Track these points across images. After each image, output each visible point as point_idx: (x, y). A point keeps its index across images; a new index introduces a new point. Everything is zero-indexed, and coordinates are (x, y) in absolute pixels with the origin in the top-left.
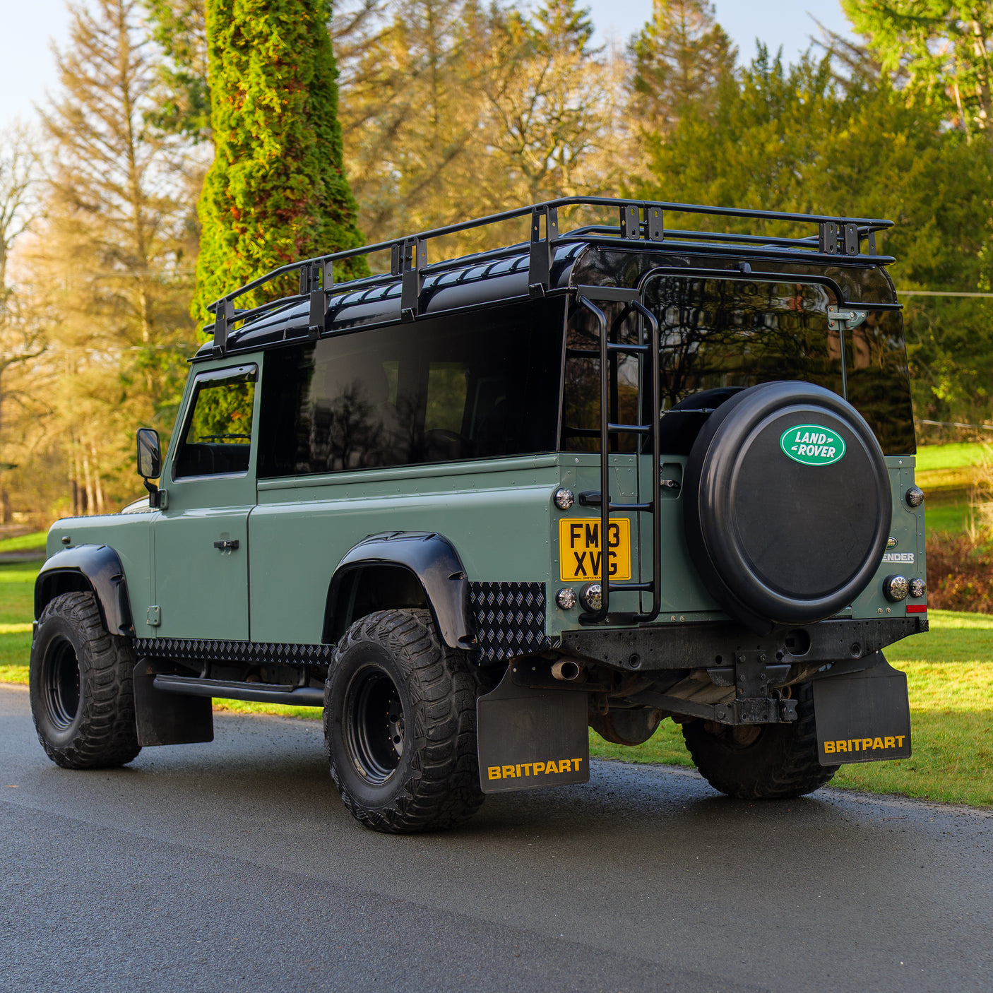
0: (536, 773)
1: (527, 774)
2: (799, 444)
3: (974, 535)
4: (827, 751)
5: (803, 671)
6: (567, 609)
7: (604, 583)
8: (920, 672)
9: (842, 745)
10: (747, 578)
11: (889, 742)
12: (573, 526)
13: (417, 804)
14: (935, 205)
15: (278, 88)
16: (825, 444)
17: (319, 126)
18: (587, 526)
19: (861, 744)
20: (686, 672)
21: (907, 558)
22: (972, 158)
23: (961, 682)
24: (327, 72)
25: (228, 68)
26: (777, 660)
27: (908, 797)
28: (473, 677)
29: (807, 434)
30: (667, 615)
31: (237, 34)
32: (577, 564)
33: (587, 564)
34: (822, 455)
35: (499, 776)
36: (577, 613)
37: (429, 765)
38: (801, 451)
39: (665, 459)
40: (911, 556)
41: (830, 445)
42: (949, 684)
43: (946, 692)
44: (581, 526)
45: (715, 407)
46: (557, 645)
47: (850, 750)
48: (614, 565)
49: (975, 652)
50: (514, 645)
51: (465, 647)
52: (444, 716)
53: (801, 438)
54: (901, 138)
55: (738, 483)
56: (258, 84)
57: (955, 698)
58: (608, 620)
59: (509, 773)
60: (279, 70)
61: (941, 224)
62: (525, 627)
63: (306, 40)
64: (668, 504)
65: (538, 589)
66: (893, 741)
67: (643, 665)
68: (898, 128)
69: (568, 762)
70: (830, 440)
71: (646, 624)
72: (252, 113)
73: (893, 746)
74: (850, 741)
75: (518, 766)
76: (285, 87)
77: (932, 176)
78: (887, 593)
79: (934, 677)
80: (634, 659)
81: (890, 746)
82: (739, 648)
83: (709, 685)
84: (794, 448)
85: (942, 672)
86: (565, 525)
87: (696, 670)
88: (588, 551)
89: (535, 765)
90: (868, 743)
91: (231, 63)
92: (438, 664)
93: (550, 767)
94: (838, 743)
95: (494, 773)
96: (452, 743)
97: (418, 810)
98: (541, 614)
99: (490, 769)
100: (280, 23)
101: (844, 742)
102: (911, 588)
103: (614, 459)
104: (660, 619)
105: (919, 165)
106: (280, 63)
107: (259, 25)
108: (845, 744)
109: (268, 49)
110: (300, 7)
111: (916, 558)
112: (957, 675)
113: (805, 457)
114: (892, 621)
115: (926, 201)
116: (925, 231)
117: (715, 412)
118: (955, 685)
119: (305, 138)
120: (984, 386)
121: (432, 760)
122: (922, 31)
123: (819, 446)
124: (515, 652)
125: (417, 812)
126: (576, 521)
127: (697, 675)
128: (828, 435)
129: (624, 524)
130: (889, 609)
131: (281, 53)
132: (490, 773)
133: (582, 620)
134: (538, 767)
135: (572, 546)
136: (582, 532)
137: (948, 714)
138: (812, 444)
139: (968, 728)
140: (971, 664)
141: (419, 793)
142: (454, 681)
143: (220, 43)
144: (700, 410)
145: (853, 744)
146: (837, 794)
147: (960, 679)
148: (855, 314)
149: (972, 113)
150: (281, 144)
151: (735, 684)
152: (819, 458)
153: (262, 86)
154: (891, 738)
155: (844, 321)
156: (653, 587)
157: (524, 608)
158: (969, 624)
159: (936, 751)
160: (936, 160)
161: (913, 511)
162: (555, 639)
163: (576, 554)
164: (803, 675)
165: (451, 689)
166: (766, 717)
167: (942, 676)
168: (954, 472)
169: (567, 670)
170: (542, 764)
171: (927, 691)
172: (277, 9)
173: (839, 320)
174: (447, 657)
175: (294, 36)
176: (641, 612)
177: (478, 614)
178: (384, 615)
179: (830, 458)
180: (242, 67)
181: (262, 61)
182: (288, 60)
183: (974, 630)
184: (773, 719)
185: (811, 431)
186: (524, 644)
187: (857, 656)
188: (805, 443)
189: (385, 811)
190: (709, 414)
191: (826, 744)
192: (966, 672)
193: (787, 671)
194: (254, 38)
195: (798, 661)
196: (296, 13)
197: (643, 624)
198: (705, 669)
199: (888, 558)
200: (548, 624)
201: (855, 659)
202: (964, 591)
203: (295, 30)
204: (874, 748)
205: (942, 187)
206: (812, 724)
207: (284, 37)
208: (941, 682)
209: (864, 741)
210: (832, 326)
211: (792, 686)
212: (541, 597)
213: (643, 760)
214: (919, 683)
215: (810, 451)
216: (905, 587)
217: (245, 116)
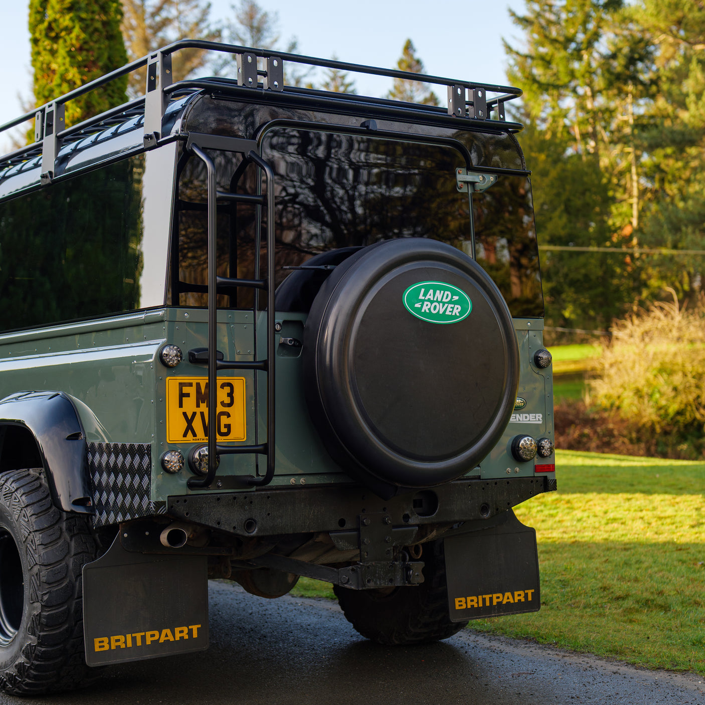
0: (148, 642)
1: (139, 643)
2: (423, 301)
3: (588, 400)
4: (457, 607)
5: (432, 531)
6: (173, 473)
7: (212, 444)
8: (553, 501)
9: (472, 601)
10: (367, 439)
11: (519, 596)
12: (182, 385)
13: (34, 670)
14: (564, 198)
15: (79, 67)
16: (450, 302)
17: (112, 97)
18: (198, 385)
19: (491, 599)
20: (309, 536)
21: (535, 419)
22: (586, 169)
23: (584, 511)
24: (118, 59)
25: (43, 53)
26: (403, 522)
27: (537, 643)
28: (95, 540)
29: (431, 291)
30: (286, 478)
31: (50, 28)
32: (186, 425)
33: (197, 425)
34: (448, 313)
35: (107, 648)
36: (186, 476)
37: (43, 631)
38: (425, 308)
39: (280, 317)
40: (539, 416)
41: (455, 303)
42: (575, 512)
43: (572, 520)
44: (190, 385)
45: (337, 264)
46: (162, 511)
47: (481, 605)
48: (228, 426)
49: (592, 485)
50: (123, 510)
51: (80, 510)
52: (59, 581)
53: (425, 295)
54: (543, 157)
55: (357, 340)
56: (64, 64)
57: (579, 525)
58: (220, 484)
59: (118, 644)
60: (80, 54)
61: (567, 210)
62: (132, 491)
63: (101, 33)
64: (284, 363)
65: (143, 451)
66: (523, 595)
67: (259, 530)
68: (541, 150)
69: (185, 629)
70: (456, 298)
71: (264, 487)
72: (60, 85)
73: (523, 600)
74: (480, 597)
75: (129, 637)
76: (85, 66)
77: (562, 179)
78: (516, 454)
79: (562, 505)
80: (250, 524)
81: (519, 600)
82: (363, 510)
83: (332, 548)
84: (418, 305)
85: (568, 502)
86: (172, 384)
87: (319, 533)
88: (198, 411)
89: (148, 634)
90: (498, 598)
91: (45, 49)
92: (56, 527)
93: (166, 635)
94: (469, 599)
95: (101, 644)
96: (68, 609)
97: (35, 676)
98: (146, 478)
99: (97, 640)
100: (81, 20)
101: (474, 598)
102: (539, 448)
103: (222, 315)
104: (275, 482)
105: (554, 173)
106: (81, 49)
107: (66, 21)
108: (476, 600)
109: (71, 39)
110: (96, 8)
111: (544, 418)
112: (580, 504)
113: (429, 315)
114: (520, 480)
115: (558, 195)
116: (557, 213)
117: (337, 269)
118: (578, 514)
119: (99, 104)
120: (594, 309)
121: (47, 626)
122: (555, 92)
123: (444, 303)
124: (124, 516)
125: (35, 677)
126: (186, 379)
127: (320, 538)
128: (454, 293)
129: (240, 384)
130: (517, 469)
131: (81, 42)
132: (97, 645)
133: (190, 485)
134: (151, 636)
135: (181, 406)
136: (192, 391)
137: (575, 544)
138: (437, 301)
139: (591, 557)
140: (590, 496)
141: (35, 659)
142: (73, 544)
143: (37, 35)
144: (323, 267)
145: (484, 600)
146: (473, 637)
147: (582, 508)
148: (484, 178)
149: (586, 143)
150: (81, 108)
151: (359, 548)
152: (444, 316)
153: (67, 65)
154: (521, 592)
155: (473, 184)
156: (267, 450)
157: (132, 471)
158: (588, 462)
159: (564, 584)
160: (564, 170)
161: (542, 372)
162: (158, 505)
163: (185, 414)
164: (433, 535)
165: (69, 553)
166: (391, 580)
167: (569, 505)
168: (575, 362)
169: (175, 538)
170: (156, 633)
171: (557, 519)
172: (79, 9)
173: (467, 183)
174: (67, 519)
175: (91, 29)
176: (258, 475)
177: (94, 476)
178: (11, 474)
179: (456, 317)
180: (53, 52)
181: (66, 47)
182: (86, 47)
183: (591, 467)
184: (398, 583)
185: (435, 289)
186: (131, 509)
187: (486, 516)
188: (429, 300)
189: (7, 674)
190: (331, 271)
191: (457, 600)
192: (587, 502)
193: (415, 532)
194: (62, 30)
195: (426, 522)
196: (93, 12)
197: (258, 488)
198: (327, 533)
199: (515, 418)
200: (153, 488)
201: (484, 519)
202: (582, 435)
203: (92, 25)
204: (504, 602)
205: (568, 187)
206: (443, 580)
207: (84, 29)
208: (567, 511)
209: (495, 596)
210: (460, 188)
211: (422, 544)
212: (146, 459)
213: (309, 594)
214: (552, 512)
215: (435, 309)
216: (533, 447)
217: (55, 88)
